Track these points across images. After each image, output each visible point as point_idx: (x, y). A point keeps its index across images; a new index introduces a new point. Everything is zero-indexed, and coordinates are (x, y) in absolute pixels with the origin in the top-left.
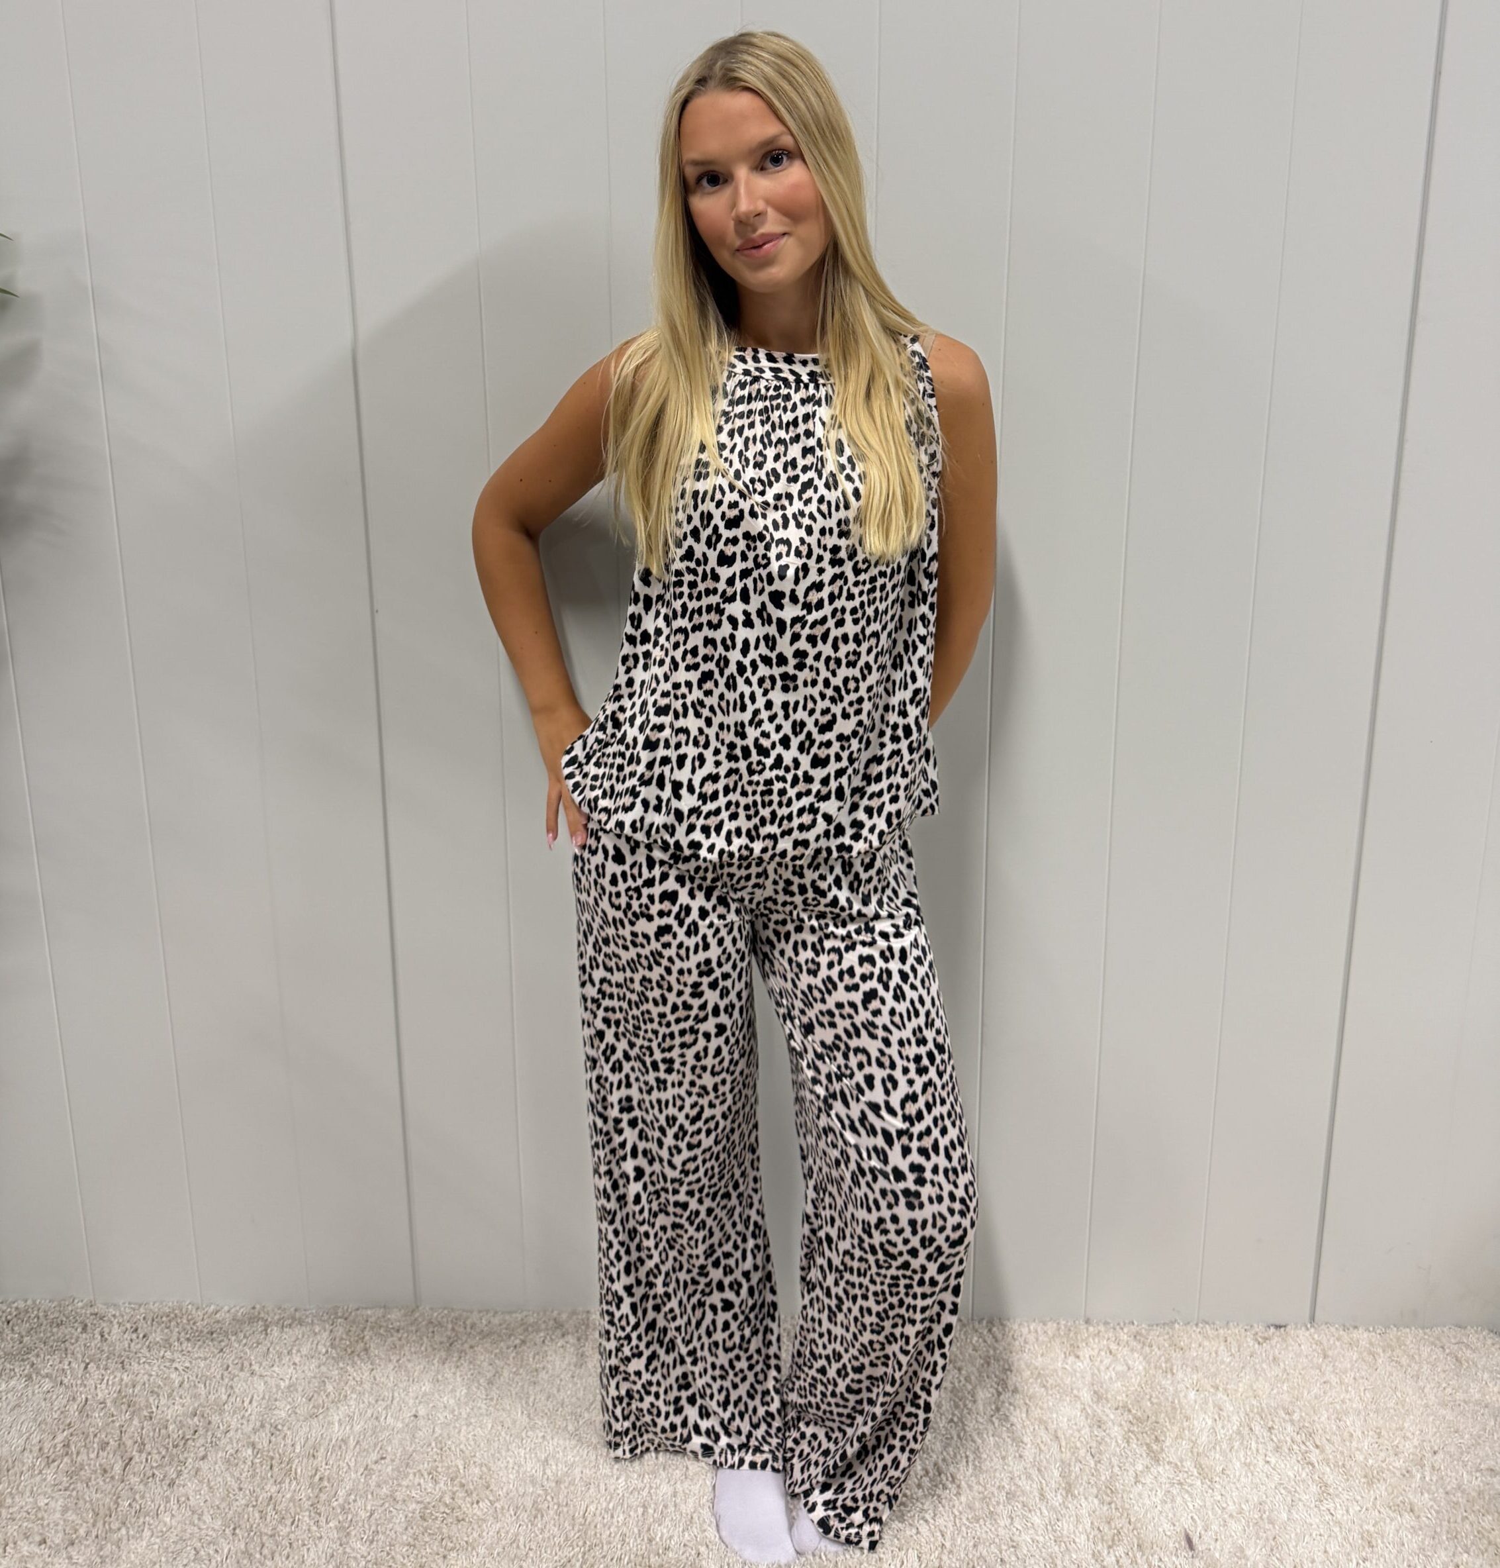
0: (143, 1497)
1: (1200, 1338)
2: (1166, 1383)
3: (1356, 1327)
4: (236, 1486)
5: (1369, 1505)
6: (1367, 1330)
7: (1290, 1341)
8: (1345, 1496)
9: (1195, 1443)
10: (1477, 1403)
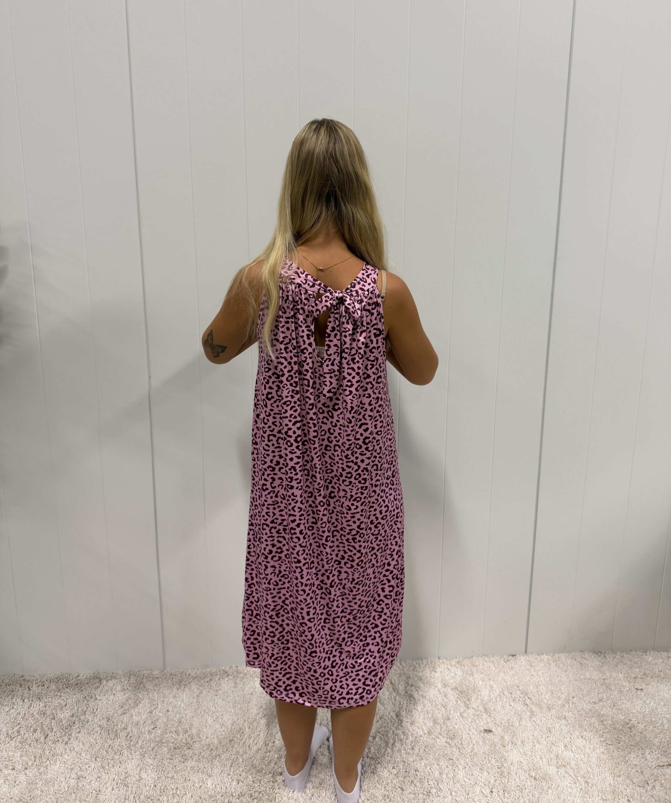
0: (55, 749)
1: (483, 662)
2: (471, 679)
3: (543, 654)
4: (95, 742)
5: (549, 718)
6: (547, 655)
7: (518, 661)
8: (540, 715)
9: (483, 700)
10: (589, 679)
